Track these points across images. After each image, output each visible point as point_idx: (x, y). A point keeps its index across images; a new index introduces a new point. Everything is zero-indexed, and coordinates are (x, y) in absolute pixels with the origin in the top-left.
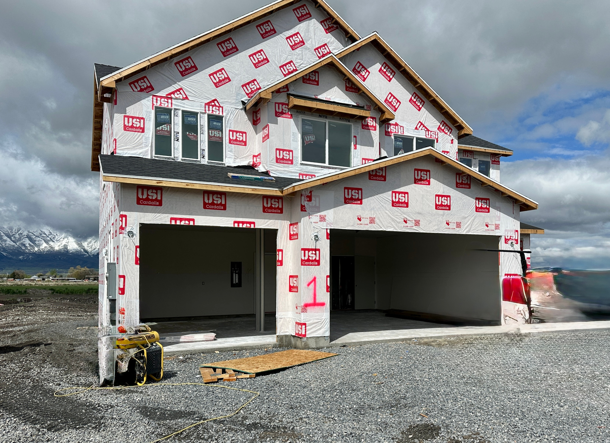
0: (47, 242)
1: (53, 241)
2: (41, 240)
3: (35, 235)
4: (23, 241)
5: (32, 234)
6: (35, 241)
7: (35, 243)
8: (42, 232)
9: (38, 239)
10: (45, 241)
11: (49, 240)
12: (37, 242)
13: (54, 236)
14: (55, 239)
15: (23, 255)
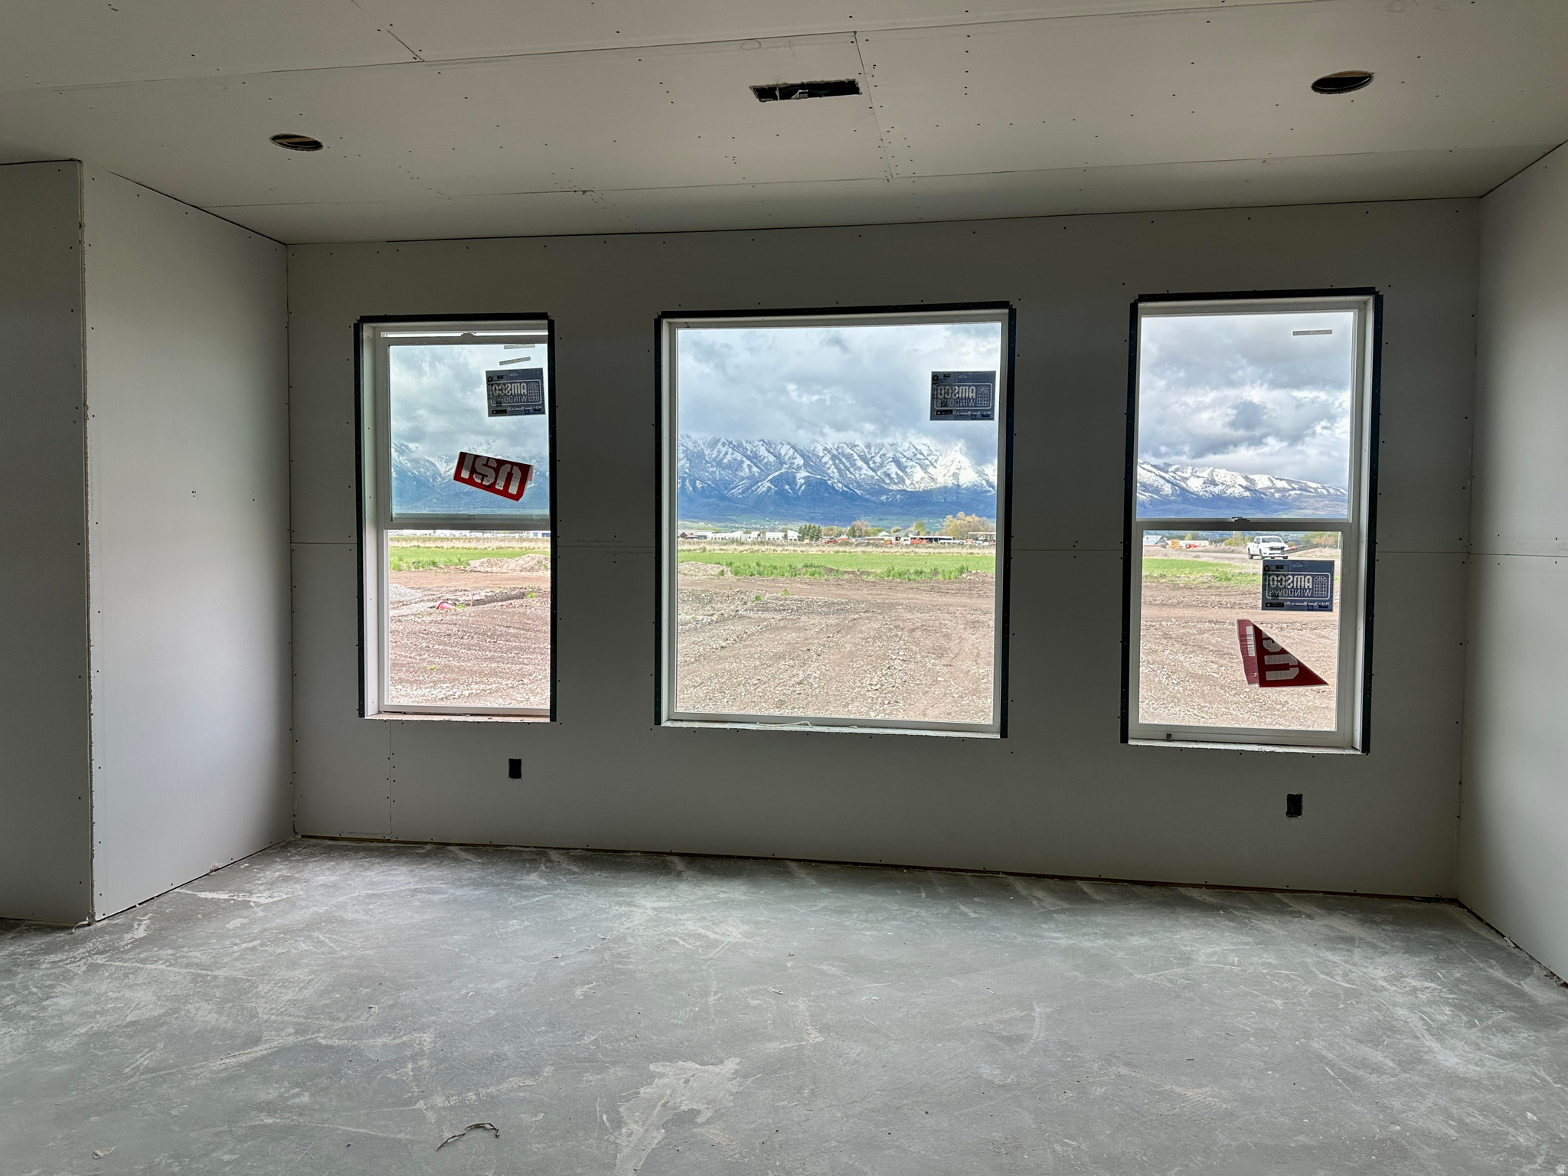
0: (924, 468)
1: (935, 467)
2: (916, 464)
3: (905, 457)
4: (888, 467)
5: (902, 454)
6: (906, 467)
7: (906, 472)
8: (917, 450)
9: (911, 463)
10: (921, 467)
11: (928, 465)
12: (908, 470)
13: (935, 458)
14: (939, 462)
15: (887, 495)
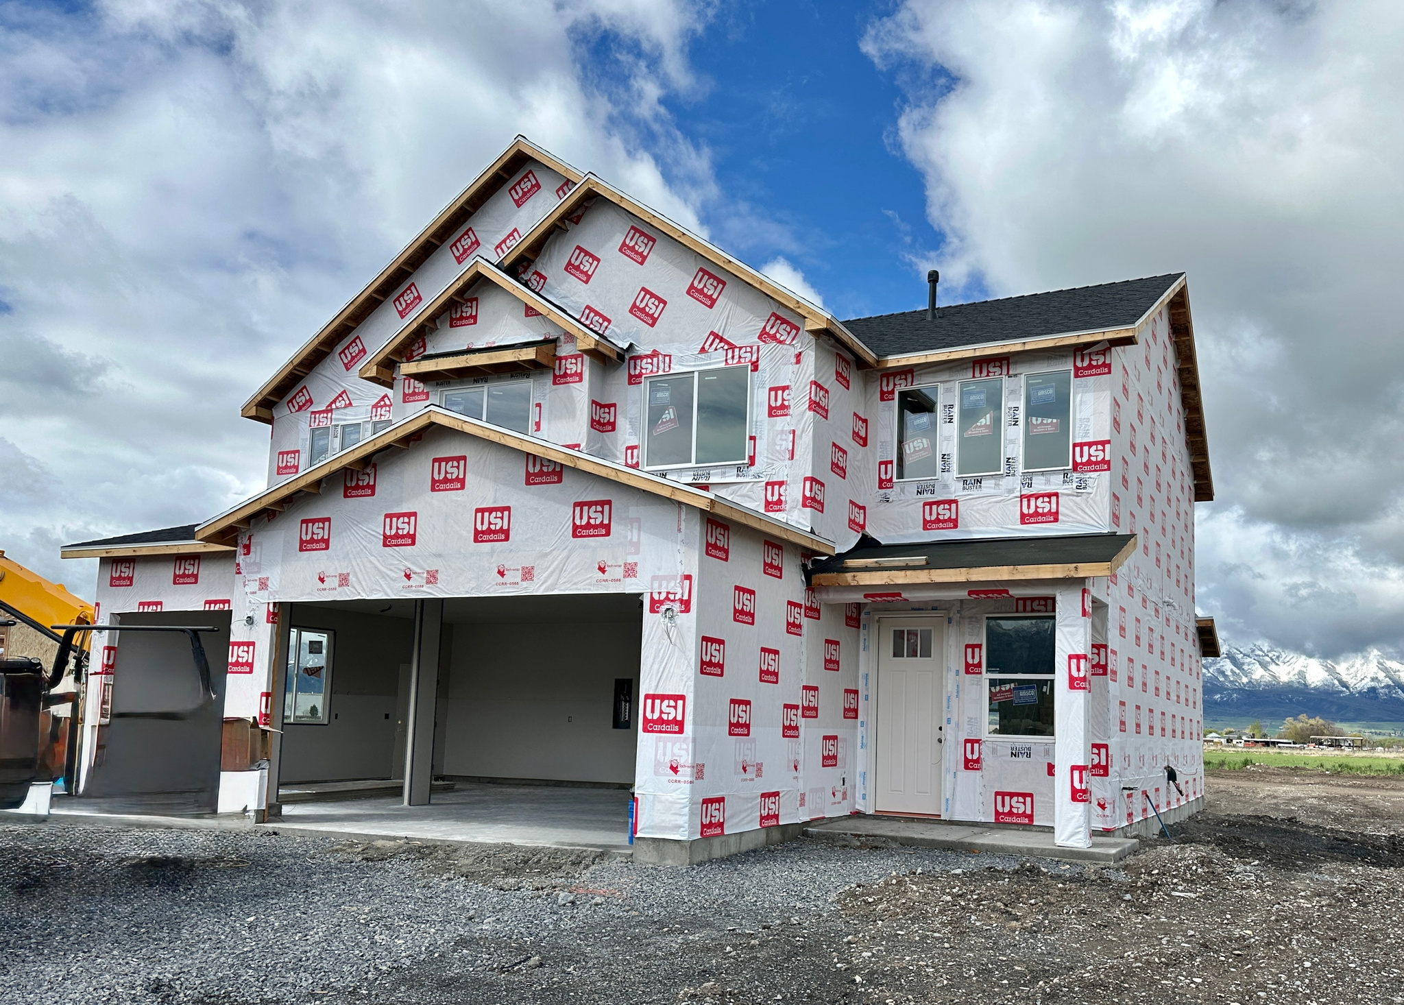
0: (1264, 666)
1: (1277, 665)
2: (1254, 661)
3: (1241, 653)
4: (1221, 664)
5: (1237, 650)
6: (1243, 664)
7: (1243, 669)
8: (1255, 645)
9: (1249, 660)
10: (1260, 664)
11: (1269, 662)
12: (1246, 667)
13: (1277, 654)
14: (1281, 659)
15: (1221, 693)
